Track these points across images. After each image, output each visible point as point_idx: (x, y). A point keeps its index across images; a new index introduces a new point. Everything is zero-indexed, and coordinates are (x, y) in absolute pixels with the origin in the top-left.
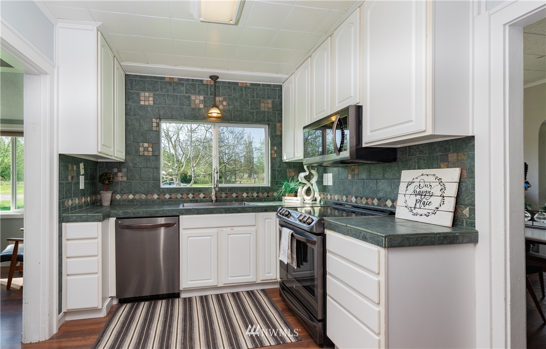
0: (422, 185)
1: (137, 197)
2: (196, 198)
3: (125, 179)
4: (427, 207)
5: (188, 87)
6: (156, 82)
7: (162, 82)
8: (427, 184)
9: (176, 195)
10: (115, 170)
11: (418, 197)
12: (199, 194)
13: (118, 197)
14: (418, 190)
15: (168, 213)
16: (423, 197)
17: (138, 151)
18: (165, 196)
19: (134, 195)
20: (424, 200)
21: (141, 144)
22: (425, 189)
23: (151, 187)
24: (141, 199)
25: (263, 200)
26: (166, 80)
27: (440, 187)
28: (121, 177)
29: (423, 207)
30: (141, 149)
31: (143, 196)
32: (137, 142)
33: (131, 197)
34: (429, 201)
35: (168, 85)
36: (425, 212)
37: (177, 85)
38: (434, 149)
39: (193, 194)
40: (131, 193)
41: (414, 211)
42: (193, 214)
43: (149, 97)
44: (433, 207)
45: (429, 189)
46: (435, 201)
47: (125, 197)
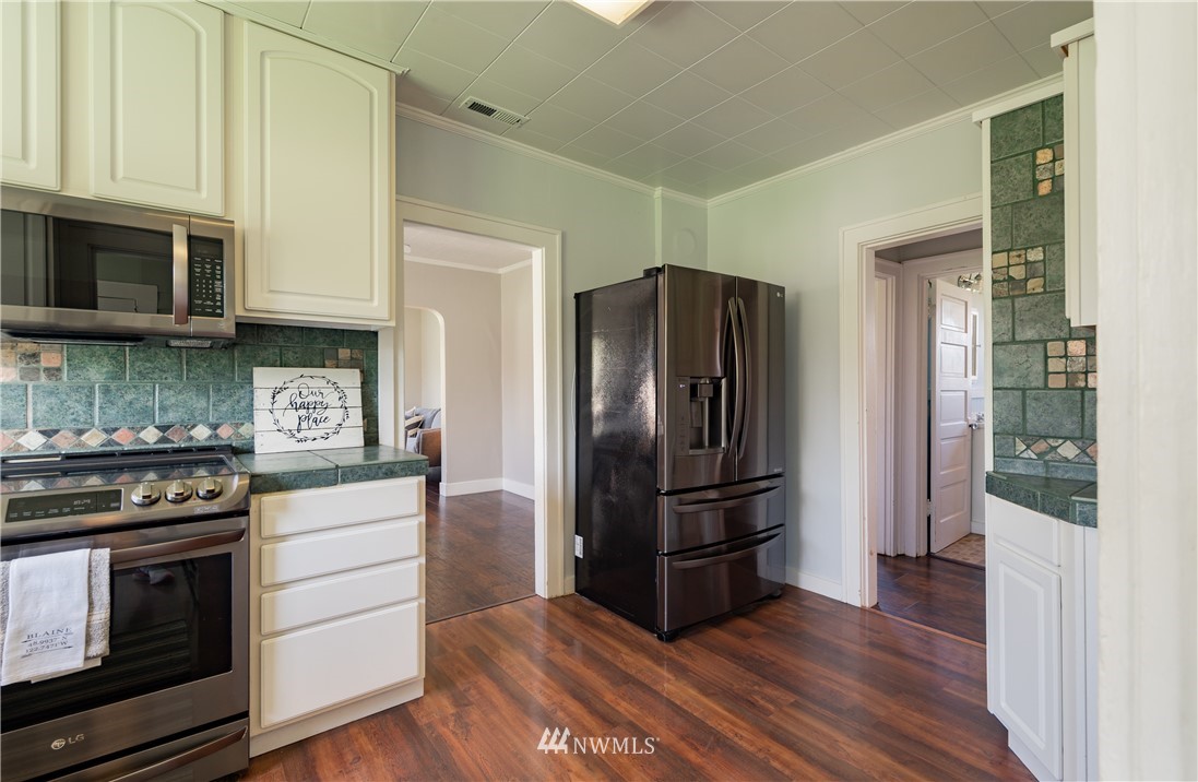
0: (305, 392)
4: (322, 425)
8: (314, 390)
11: (303, 412)
14: (299, 401)
16: (311, 411)
20: (315, 415)
22: (311, 399)
27: (337, 395)
29: (314, 426)
34: (324, 416)
36: (322, 433)
38: (316, 338)
41: (299, 436)
44: (332, 423)
45: (319, 399)
46: (335, 416)
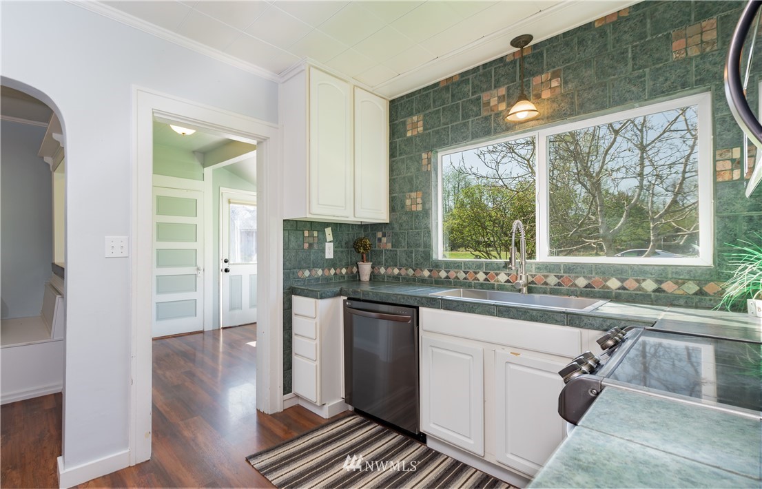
1: (403, 272)
2: (492, 282)
3: (389, 246)
5: (476, 82)
6: (427, 95)
7: (436, 91)
9: (457, 273)
10: (379, 235)
12: (497, 274)
13: (382, 270)
15: (402, 300)
17: (403, 206)
18: (440, 274)
19: (400, 269)
21: (407, 196)
23: (420, 257)
24: (408, 275)
25: (682, 302)
26: (442, 85)
28: (386, 243)
30: (408, 202)
31: (411, 272)
32: (404, 192)
33: (396, 271)
35: (444, 92)
37: (459, 85)
39: (486, 274)
40: (396, 266)
42: (439, 308)
43: (418, 121)
47: (390, 270)
